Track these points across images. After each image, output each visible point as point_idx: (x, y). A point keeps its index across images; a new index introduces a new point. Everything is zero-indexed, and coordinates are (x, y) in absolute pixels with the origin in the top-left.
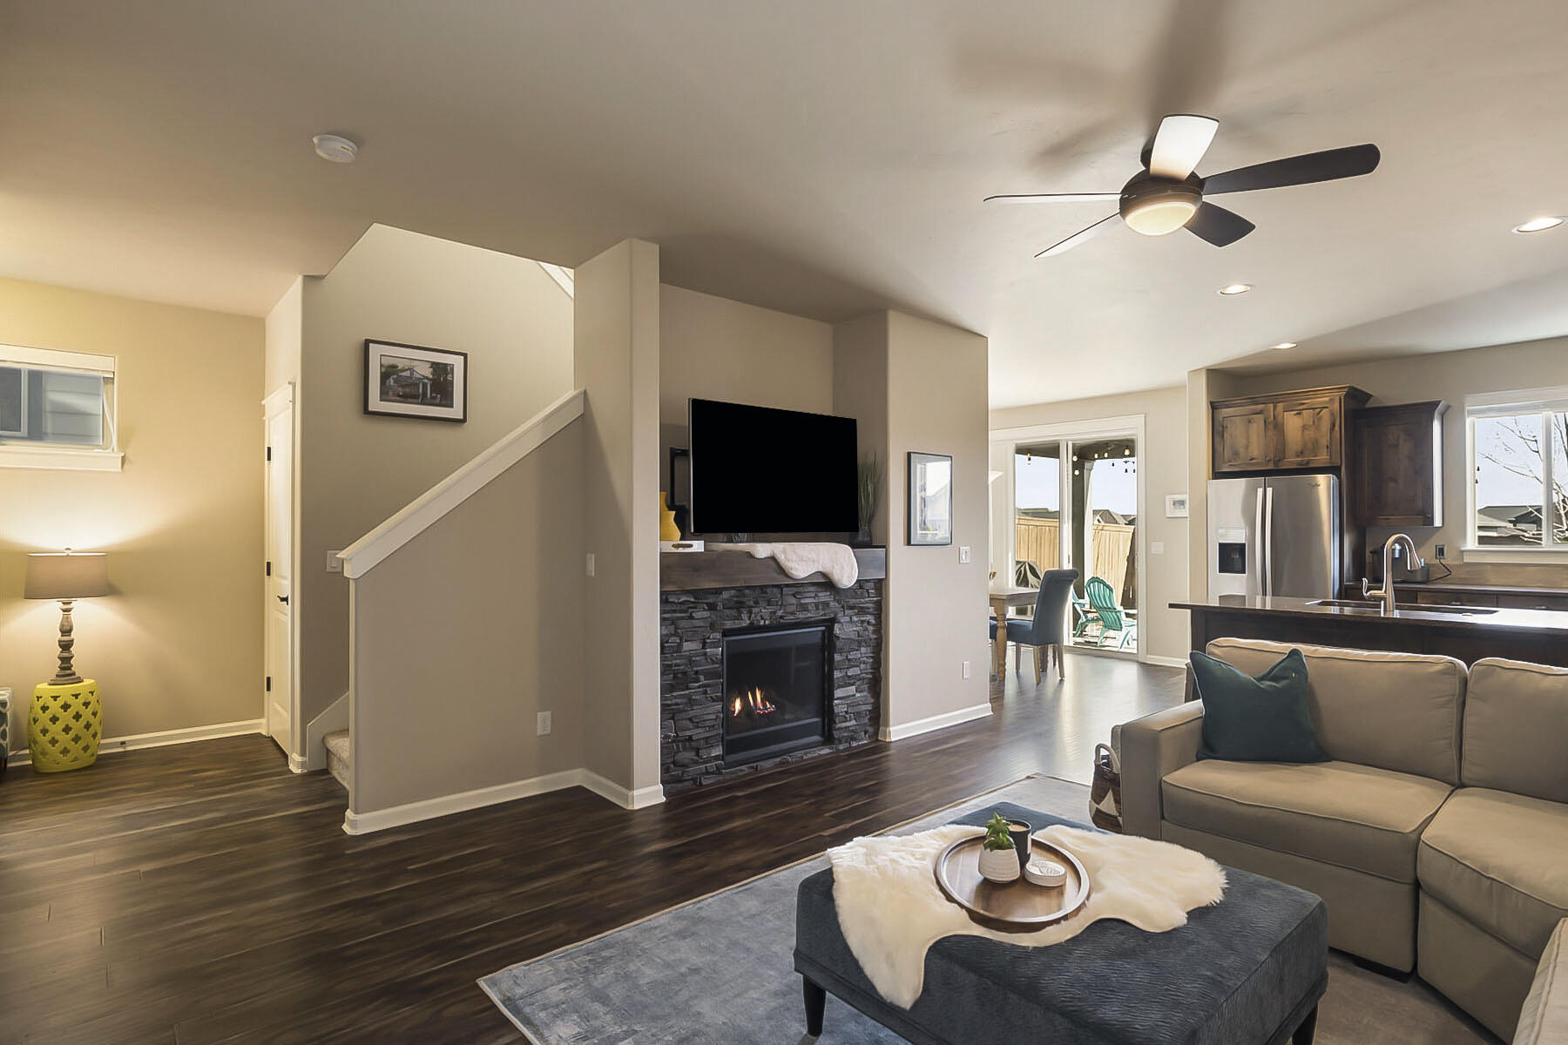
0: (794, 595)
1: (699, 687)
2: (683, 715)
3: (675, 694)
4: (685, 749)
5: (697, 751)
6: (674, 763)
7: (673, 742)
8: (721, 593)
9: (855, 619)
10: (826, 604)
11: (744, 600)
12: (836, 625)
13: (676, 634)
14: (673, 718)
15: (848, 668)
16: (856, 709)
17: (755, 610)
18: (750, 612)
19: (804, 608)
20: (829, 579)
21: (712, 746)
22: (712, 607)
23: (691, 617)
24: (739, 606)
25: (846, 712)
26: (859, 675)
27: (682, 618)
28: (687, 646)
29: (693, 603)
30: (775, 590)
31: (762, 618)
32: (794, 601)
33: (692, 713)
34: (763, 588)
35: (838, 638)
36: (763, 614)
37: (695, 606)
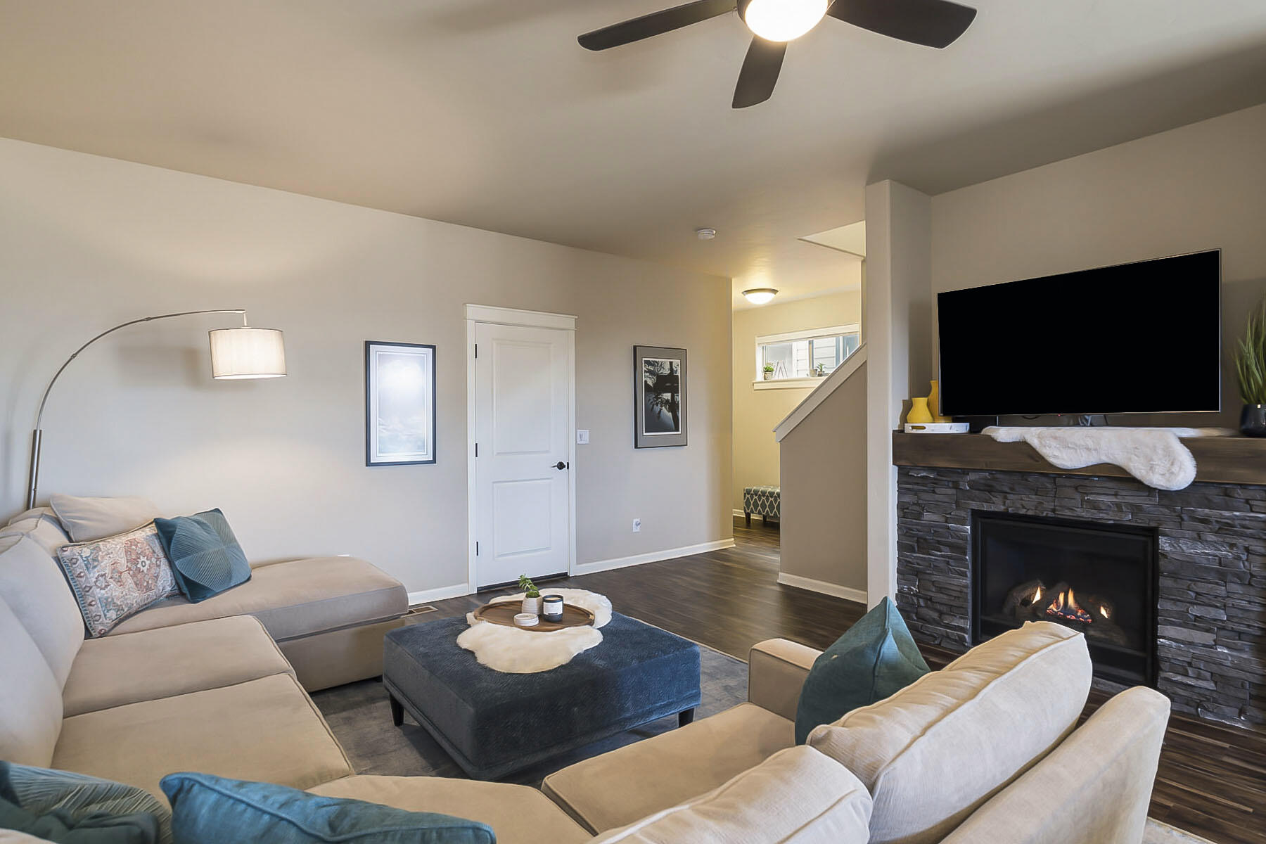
0: (1076, 488)
1: (942, 556)
2: (927, 577)
3: (915, 555)
4: (927, 607)
5: (941, 613)
6: (917, 614)
7: (914, 595)
8: (968, 474)
9: (1211, 538)
10: (1136, 509)
11: (994, 484)
12: (1162, 539)
13: (917, 504)
14: (916, 575)
15: (1193, 604)
16: (1214, 668)
17: (1010, 496)
18: (1006, 498)
19: (1095, 506)
20: (1129, 474)
21: (955, 616)
22: (956, 486)
23: (934, 492)
24: (989, 489)
25: (1190, 664)
26: (1223, 621)
27: (924, 491)
28: (928, 516)
29: (934, 479)
30: (1043, 479)
31: (1024, 507)
32: (1078, 496)
33: (934, 578)
34: (1024, 474)
35: (1165, 556)
36: (1025, 503)
37: (935, 482)
